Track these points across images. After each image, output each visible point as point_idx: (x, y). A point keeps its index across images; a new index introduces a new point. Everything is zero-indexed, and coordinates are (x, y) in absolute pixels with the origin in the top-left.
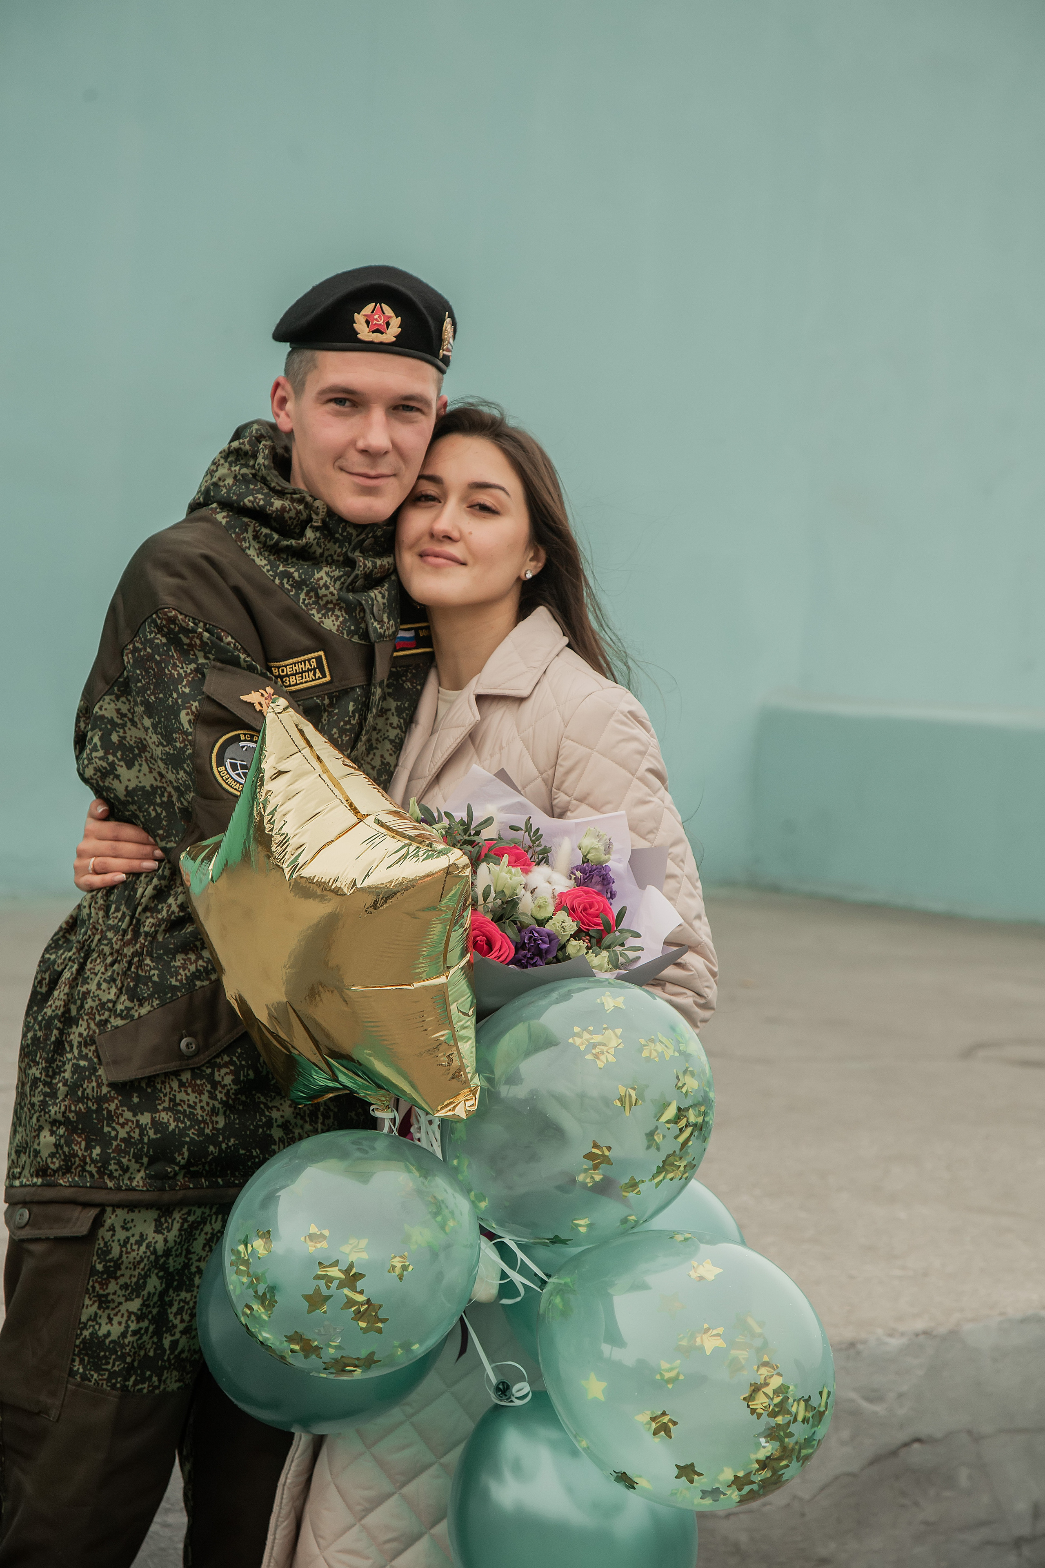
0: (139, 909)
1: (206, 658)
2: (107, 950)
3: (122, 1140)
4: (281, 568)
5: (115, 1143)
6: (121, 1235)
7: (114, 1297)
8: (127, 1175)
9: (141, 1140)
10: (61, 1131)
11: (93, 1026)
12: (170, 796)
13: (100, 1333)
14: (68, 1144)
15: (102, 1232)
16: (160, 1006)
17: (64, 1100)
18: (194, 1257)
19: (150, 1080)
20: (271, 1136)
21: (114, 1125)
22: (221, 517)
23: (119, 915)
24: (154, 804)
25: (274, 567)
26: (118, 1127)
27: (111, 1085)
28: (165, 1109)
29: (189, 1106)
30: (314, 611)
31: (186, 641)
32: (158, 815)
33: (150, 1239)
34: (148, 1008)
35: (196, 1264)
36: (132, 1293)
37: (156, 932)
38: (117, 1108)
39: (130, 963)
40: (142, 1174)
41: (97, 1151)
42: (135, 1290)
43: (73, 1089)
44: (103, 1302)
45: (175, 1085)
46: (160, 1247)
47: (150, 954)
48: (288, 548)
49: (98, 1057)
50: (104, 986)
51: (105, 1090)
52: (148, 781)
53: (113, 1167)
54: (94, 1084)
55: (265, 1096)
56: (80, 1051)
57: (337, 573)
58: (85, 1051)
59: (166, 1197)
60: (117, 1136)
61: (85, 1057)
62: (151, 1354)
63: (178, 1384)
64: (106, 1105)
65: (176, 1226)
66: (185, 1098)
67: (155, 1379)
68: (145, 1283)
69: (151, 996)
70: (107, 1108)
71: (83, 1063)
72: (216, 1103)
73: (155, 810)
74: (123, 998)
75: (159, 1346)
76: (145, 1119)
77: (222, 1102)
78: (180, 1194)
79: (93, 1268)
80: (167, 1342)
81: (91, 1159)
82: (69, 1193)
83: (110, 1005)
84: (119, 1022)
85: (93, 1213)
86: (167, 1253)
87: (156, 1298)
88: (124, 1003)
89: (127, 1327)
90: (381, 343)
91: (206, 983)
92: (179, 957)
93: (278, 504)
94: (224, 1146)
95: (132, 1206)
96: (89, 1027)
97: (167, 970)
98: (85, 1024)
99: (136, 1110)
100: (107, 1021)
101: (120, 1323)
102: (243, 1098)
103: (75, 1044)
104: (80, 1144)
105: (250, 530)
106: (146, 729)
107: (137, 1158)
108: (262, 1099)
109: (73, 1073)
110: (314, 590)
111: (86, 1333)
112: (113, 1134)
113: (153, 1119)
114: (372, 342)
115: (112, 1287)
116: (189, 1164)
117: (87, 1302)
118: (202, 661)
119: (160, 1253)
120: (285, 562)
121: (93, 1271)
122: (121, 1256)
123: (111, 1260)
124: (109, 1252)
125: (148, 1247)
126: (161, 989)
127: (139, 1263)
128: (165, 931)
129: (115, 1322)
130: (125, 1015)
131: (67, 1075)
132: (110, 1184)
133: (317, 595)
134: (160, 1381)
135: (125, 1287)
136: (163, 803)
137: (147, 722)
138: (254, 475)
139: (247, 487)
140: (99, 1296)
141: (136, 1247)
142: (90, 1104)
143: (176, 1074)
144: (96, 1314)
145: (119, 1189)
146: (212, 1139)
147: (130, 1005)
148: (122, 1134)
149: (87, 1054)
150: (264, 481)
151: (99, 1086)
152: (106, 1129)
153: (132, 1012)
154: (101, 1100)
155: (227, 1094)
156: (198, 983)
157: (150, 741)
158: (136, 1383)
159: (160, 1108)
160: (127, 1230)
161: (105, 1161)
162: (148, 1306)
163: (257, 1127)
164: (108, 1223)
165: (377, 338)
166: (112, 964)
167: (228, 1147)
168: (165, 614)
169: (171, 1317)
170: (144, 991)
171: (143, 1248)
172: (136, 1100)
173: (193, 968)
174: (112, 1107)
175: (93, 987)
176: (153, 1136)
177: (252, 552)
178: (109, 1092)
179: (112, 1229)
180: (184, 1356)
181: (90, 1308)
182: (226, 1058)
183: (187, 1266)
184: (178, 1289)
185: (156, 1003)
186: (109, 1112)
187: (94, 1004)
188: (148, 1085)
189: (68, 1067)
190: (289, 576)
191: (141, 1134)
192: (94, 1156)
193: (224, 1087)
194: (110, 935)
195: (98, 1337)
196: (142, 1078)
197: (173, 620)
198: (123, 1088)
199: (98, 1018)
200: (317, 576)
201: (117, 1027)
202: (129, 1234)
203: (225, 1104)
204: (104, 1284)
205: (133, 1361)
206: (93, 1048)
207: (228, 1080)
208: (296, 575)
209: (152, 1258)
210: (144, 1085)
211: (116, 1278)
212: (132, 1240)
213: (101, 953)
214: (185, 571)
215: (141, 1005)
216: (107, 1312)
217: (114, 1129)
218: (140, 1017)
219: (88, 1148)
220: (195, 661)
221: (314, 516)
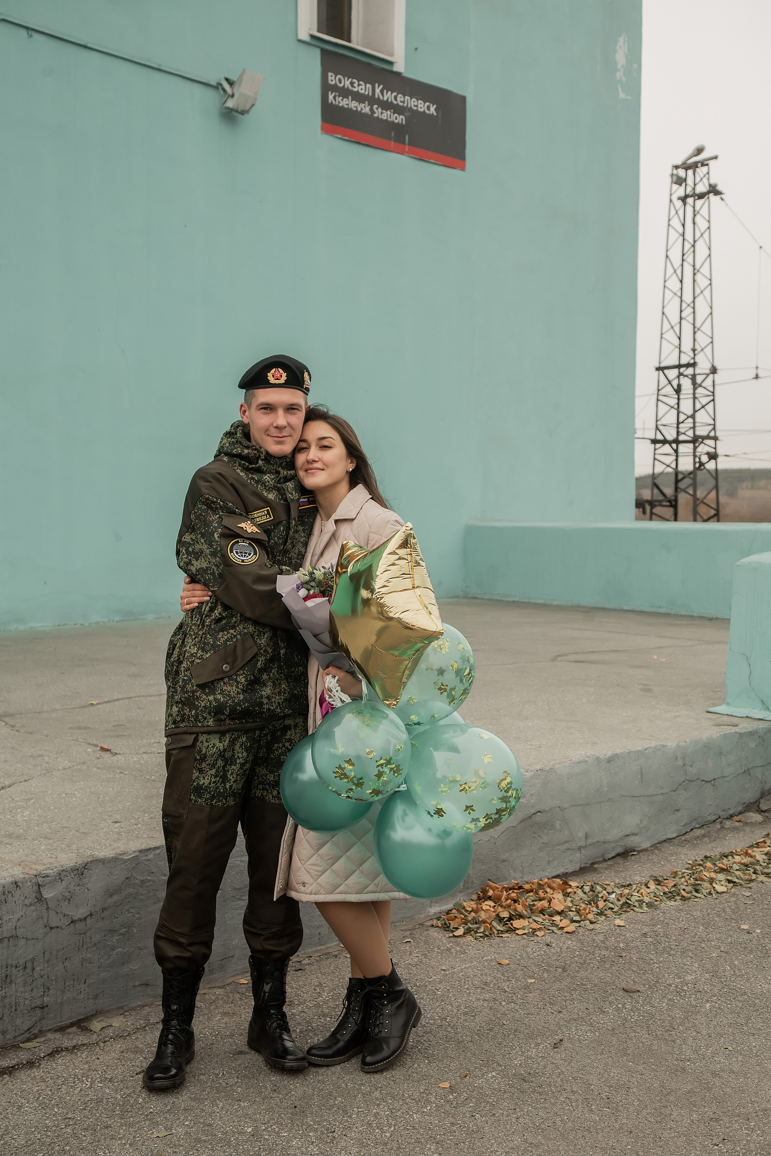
0: (204, 616)
1: (223, 512)
2: (192, 633)
3: (203, 707)
4: (250, 476)
5: (200, 708)
6: (206, 744)
7: (205, 769)
8: (206, 720)
9: (210, 706)
10: (180, 706)
11: (188, 663)
12: (213, 570)
13: (201, 784)
14: (183, 710)
15: (198, 743)
16: (214, 653)
17: (180, 693)
18: (236, 752)
19: (212, 682)
20: (262, 702)
21: (199, 701)
22: (225, 459)
23: (196, 619)
24: (208, 574)
25: (247, 476)
26: (201, 702)
27: (197, 686)
28: (219, 693)
29: (228, 692)
30: (264, 492)
31: (214, 506)
32: (209, 578)
33: (217, 745)
34: (210, 654)
35: (237, 755)
36: (212, 767)
37: (211, 624)
38: (200, 694)
39: (202, 638)
40: (212, 719)
41: (194, 712)
42: (213, 765)
43: (183, 688)
44: (201, 771)
45: (222, 684)
46: (221, 748)
47: (209, 633)
48: (252, 469)
49: (191, 675)
50: (192, 647)
51: (195, 688)
52: (204, 565)
53: (200, 718)
54: (191, 686)
55: (259, 686)
56: (185, 674)
57: (273, 477)
58: (186, 673)
59: (222, 728)
60: (201, 705)
61: (186, 676)
62: (222, 791)
63: (234, 802)
64: (196, 694)
65: (228, 740)
66: (226, 688)
67: (224, 800)
68: (217, 763)
69: (210, 649)
71: (185, 678)
72: (239, 690)
73: (208, 576)
74: (200, 651)
75: (225, 788)
76: (211, 698)
77: (241, 689)
78: (228, 727)
79: (196, 758)
80: (228, 786)
81: (192, 715)
82: (184, 730)
83: (195, 654)
84: (199, 661)
85: (194, 736)
86: (225, 750)
87: (221, 768)
88: (200, 653)
89: (211, 780)
90: (279, 384)
91: (231, 643)
92: (221, 633)
93: (246, 451)
94: (243, 706)
95: (209, 733)
96: (187, 664)
97: (216, 639)
99: (207, 695)
100: (194, 661)
101: (208, 779)
102: (250, 687)
103: (183, 671)
104: (187, 710)
105: (237, 462)
106: (202, 543)
107: (209, 713)
108: (258, 687)
109: (182, 682)
110: (264, 484)
111: (195, 784)
112: (199, 705)
113: (214, 698)
114: (276, 384)
115: (204, 765)
116: (230, 715)
117: (194, 771)
118: (221, 513)
119: (222, 751)
120: (252, 474)
121: (196, 759)
122: (206, 753)
123: (202, 755)
124: (201, 751)
125: (217, 748)
126: (214, 646)
127: (214, 755)
128: (215, 624)
129: (206, 778)
130: (201, 658)
131: (180, 683)
132: (200, 725)
133: (265, 485)
134: (226, 801)
135: (209, 764)
136: (211, 573)
137: (202, 541)
138: (237, 441)
139: (234, 446)
140: (199, 769)
141: (212, 749)
142: (189, 694)
143: (222, 679)
144: (198, 776)
145: (203, 726)
146: (238, 704)
147: (202, 654)
148: (203, 704)
150: (241, 443)
151: (193, 686)
152: (196, 703)
153: (203, 656)
154: (193, 692)
155: (243, 686)
156: (228, 643)
157: (204, 548)
158: (216, 803)
159: (217, 693)
160: (208, 742)
161: (197, 715)
162: (218, 772)
163: (257, 699)
164: (200, 739)
165: (277, 382)
166: (195, 639)
167: (245, 707)
168: (205, 497)
169: (229, 776)
170: (208, 648)
171: (215, 749)
172: (207, 691)
173: (226, 637)
174: (198, 694)
175: (188, 648)
176: (215, 704)
177: (238, 471)
178: (197, 688)
179: (202, 742)
180: (235, 791)
181: (196, 774)
182: (242, 672)
183: (233, 755)
184: (230, 765)
185: (212, 652)
186: (197, 696)
187: (189, 655)
188: (212, 685)
189: (181, 680)
190: (253, 479)
191: (210, 704)
193: (241, 683)
194: (193, 627)
195: (200, 785)
196: (209, 682)
197: (208, 499)
198: (202, 687)
199: (190, 660)
200: (264, 478)
201: (198, 663)
202: (209, 744)
203: (242, 690)
204: (200, 764)
205: (214, 793)
206: (189, 672)
207: (243, 680)
208: (256, 478)
209: (219, 753)
210: (210, 685)
211: (205, 761)
212: (210, 746)
213: (190, 635)
214: (211, 479)
215: (207, 654)
216: (202, 775)
217: (199, 703)
218: (206, 658)
219: (191, 711)
220: (218, 514)
221: (261, 455)
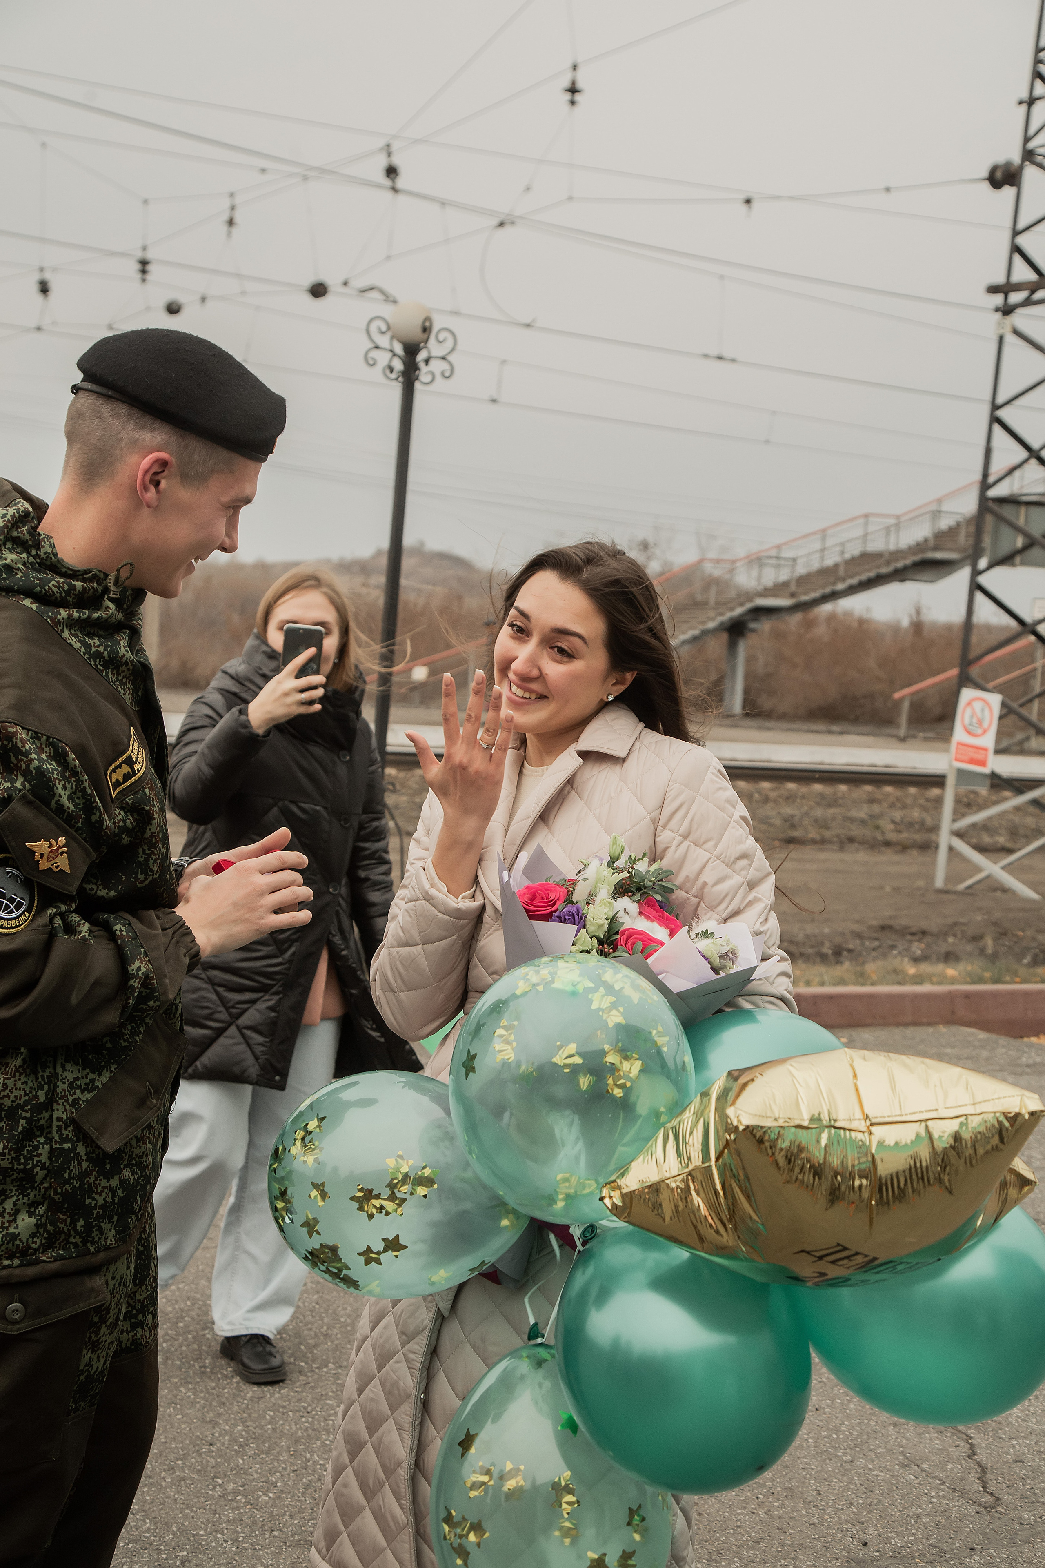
3: (101, 1207)
5: (95, 1212)
8: (104, 1236)
9: (113, 1202)
11: (67, 1107)
21: (94, 1195)
22: (29, 603)
26: (97, 1197)
28: (126, 1167)
34: (108, 1075)
38: (96, 1179)
40: (113, 1231)
41: (81, 1222)
44: (96, 1346)
45: (134, 1142)
49: (76, 1136)
50: (67, 1066)
51: (85, 1165)
53: (95, 1233)
56: (61, 1135)
58: (65, 1133)
60: (96, 1204)
61: (66, 1139)
64: (88, 1179)
66: (139, 1151)
69: (108, 1063)
70: (88, 1182)
71: (66, 1146)
74: (84, 1071)
76: (115, 1182)
81: (76, 1231)
83: (77, 1082)
84: (88, 1096)
88: (88, 1076)
96: (65, 1110)
98: (61, 1108)
99: (108, 1176)
100: (78, 1099)
103: (59, 1130)
104: (66, 1221)
107: (110, 1219)
112: (93, 1204)
113: (120, 1179)
126: (112, 1053)
130: (92, 1087)
131: (44, 1159)
132: (92, 1249)
142: (75, 1183)
145: (98, 1251)
148: (100, 1201)
149: (67, 1135)
151: (80, 1164)
152: (88, 1201)
153: (97, 1083)
154: (82, 1176)
159: (122, 1167)
160: (114, 1278)
174: (92, 1179)
176: (121, 1195)
178: (88, 1166)
181: (86, 1356)
185: (114, 1067)
186: (90, 1184)
187: (65, 1086)
191: (113, 1197)
192: (79, 1228)
199: (71, 1098)
201: (87, 1101)
202: (115, 1281)
204: (98, 1331)
206: (71, 1128)
212: (117, 1285)
217: (94, 1199)
219: (74, 1222)
